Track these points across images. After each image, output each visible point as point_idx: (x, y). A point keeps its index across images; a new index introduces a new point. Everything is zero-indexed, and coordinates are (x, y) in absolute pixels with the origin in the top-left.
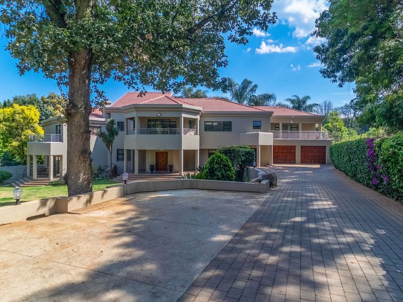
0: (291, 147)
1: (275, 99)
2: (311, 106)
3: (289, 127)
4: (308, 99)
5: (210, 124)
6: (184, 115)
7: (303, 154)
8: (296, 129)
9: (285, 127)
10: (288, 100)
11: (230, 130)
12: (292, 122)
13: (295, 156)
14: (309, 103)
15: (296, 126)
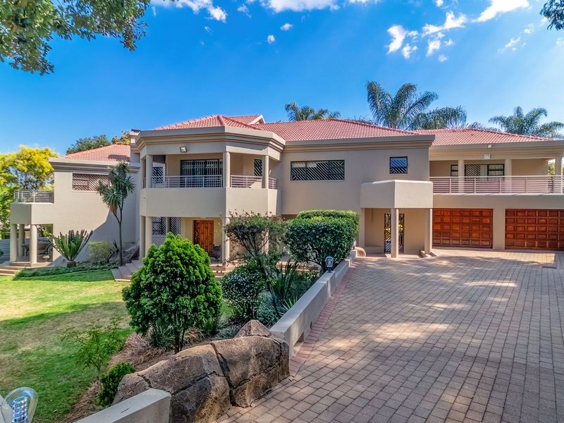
0: (481, 211)
1: (464, 118)
2: (548, 128)
3: (483, 169)
4: (542, 116)
5: (303, 165)
6: (230, 149)
7: (510, 227)
8: (500, 172)
9: (472, 168)
10: (496, 119)
11: (341, 176)
12: (487, 157)
13: (491, 232)
14: (542, 121)
15: (501, 167)
